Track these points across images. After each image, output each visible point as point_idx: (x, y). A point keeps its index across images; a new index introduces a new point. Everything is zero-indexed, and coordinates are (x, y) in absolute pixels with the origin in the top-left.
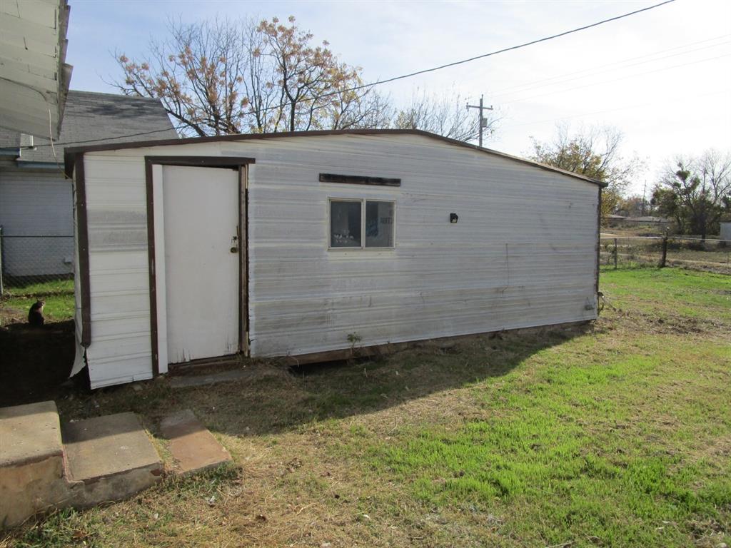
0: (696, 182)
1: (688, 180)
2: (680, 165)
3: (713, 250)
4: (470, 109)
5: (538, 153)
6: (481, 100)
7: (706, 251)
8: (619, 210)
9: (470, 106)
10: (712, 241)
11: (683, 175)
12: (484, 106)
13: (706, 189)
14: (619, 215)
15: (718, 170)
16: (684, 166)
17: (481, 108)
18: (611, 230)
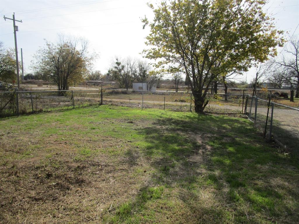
0: (123, 67)
1: (120, 66)
2: (117, 60)
3: (130, 94)
4: (6, 19)
5: (49, 48)
6: (14, 16)
7: (128, 94)
8: (101, 79)
9: (6, 18)
10: (130, 90)
11: (118, 64)
12: (15, 19)
13: (129, 71)
14: (101, 81)
15: (132, 64)
16: (119, 60)
17: (14, 20)
18: (97, 87)
